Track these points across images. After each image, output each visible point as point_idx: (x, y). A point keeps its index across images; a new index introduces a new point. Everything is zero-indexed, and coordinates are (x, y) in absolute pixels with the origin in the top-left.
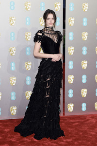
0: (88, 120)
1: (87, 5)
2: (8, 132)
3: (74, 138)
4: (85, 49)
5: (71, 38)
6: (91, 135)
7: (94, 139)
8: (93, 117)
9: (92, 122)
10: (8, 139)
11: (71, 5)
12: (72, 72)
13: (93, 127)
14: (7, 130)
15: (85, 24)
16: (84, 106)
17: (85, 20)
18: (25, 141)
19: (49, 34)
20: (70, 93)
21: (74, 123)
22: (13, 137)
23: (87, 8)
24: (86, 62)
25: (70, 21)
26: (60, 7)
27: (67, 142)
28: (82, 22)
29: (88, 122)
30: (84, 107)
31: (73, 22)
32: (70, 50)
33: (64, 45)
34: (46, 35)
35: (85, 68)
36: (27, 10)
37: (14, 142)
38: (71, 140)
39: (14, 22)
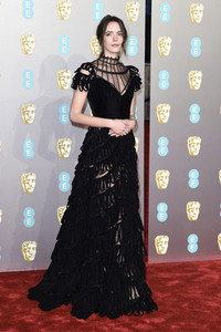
0: (202, 273)
1: (200, 8)
2: (17, 301)
3: (169, 315)
4: (195, 109)
5: (164, 85)
6: (209, 308)
7: (215, 318)
8: (213, 266)
9: (212, 279)
10: (15, 316)
11: (165, 7)
12: (165, 164)
13: (213, 290)
14: (13, 296)
15: (196, 52)
16: (193, 240)
17: (196, 42)
18: (56, 322)
19: (106, 72)
20: (162, 212)
21: (171, 280)
22: (27, 313)
23: (201, 15)
24: (198, 140)
25: (163, 45)
26: (137, 13)
27: (152, 324)
28: (190, 47)
29: (202, 278)
30: (193, 243)
31: (169, 48)
32: (162, 113)
33: (147, 100)
34: (99, 74)
35: (196, 154)
36: (62, 19)
37: (31, 324)
38: (163, 320)
39: (33, 46)
